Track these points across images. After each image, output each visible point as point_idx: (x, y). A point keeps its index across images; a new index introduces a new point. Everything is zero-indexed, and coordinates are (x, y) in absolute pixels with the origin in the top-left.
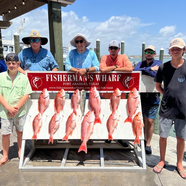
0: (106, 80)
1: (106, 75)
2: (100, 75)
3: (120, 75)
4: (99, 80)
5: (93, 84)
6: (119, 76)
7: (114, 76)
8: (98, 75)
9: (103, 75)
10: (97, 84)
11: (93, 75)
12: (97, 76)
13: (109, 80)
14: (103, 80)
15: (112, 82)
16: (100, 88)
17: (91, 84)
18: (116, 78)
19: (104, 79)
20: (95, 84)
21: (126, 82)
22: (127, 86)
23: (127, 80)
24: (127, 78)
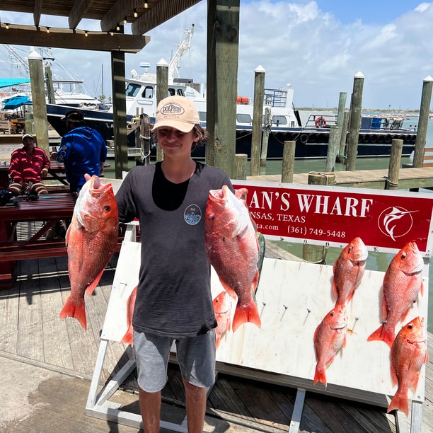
0: (325, 212)
1: (326, 198)
2: (311, 197)
3: (371, 201)
4: (305, 209)
5: (289, 218)
6: (368, 203)
7: (352, 202)
8: (305, 196)
9: (319, 197)
10: (300, 219)
11: (289, 195)
12: (302, 197)
13: (335, 212)
14: (318, 211)
15: (343, 217)
16: (309, 231)
17: (282, 218)
18: (359, 208)
19: (322, 208)
20: (294, 219)
21: (386, 221)
22: (391, 233)
23: (391, 217)
24: (391, 210)
